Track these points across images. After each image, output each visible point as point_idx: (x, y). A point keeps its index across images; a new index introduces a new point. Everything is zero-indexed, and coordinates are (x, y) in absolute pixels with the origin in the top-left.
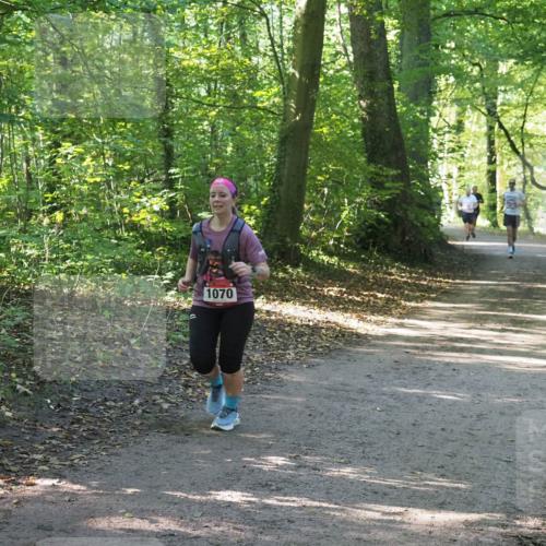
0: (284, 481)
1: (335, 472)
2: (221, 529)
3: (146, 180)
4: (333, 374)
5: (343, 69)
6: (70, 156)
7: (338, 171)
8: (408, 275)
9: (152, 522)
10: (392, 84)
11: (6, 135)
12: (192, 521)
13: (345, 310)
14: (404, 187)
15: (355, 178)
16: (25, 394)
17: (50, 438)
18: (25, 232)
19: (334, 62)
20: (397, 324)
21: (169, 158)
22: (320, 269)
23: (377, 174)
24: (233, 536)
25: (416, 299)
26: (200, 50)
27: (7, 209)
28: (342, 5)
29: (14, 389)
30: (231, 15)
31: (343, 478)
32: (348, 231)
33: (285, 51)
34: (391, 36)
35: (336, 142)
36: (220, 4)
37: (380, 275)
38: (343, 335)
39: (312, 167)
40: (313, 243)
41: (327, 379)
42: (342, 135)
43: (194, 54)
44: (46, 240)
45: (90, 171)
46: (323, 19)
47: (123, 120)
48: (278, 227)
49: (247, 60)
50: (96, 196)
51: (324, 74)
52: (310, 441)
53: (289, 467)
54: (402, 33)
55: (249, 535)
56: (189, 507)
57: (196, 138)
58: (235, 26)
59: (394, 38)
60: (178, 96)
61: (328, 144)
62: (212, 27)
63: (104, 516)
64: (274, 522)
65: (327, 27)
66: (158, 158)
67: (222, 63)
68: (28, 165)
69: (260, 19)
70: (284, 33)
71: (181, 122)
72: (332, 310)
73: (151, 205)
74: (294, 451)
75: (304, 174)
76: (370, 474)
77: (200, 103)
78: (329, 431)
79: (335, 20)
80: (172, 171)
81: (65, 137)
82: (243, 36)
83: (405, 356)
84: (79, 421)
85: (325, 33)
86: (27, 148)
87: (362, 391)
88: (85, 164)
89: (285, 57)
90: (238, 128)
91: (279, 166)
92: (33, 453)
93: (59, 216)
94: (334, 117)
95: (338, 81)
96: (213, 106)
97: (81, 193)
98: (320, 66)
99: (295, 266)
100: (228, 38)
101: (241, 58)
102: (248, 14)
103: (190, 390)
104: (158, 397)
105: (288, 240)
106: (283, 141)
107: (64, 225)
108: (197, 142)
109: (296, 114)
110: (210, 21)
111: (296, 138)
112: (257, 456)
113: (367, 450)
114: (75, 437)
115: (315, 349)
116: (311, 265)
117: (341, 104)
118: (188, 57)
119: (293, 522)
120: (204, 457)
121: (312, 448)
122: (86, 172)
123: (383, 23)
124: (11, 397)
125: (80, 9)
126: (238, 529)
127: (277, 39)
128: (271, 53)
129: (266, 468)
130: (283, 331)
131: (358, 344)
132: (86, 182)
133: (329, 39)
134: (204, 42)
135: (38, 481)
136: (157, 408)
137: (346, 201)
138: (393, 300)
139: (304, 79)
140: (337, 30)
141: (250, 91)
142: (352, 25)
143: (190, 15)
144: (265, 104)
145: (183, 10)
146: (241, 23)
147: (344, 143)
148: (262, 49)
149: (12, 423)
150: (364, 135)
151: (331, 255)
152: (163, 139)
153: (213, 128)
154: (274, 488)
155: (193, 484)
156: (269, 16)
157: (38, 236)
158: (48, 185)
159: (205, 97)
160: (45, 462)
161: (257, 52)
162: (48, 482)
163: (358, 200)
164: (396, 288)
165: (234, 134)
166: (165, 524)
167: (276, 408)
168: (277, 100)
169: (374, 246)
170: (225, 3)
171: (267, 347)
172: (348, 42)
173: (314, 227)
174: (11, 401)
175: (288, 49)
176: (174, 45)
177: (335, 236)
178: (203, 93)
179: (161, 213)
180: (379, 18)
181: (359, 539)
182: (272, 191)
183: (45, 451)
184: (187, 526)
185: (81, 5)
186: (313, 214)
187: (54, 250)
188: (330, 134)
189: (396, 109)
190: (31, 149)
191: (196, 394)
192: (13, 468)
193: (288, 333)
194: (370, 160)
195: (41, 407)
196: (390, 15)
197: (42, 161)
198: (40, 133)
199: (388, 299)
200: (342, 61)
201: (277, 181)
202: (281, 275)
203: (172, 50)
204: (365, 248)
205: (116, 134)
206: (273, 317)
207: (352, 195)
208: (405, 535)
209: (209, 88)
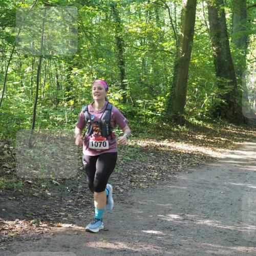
0: (177, 226)
1: (201, 222)
2: (148, 248)
3: (112, 85)
4: (200, 176)
5: (204, 32)
6: (77, 74)
7: (202, 81)
8: (236, 129)
9: (115, 244)
10: (228, 39)
11: (47, 65)
12: (134, 244)
13: (206, 146)
14: (234, 88)
15: (211, 84)
16: (57, 185)
17: (68, 205)
18: (56, 109)
19: (200, 29)
20: (231, 153)
21: (123, 75)
22: (194, 127)
23: (221, 82)
24: (153, 251)
25: (239, 141)
26: (137, 24)
27: (48, 99)
28: (204, 2)
29: (51, 182)
30: (151, 8)
31: (205, 225)
32: (207, 109)
33: (177, 24)
34: (228, 16)
35: (201, 67)
36: (147, 2)
37: (223, 129)
38: (205, 158)
39: (191, 79)
40: (191, 114)
41: (197, 178)
42: (204, 63)
43: (134, 26)
44: (66, 114)
45: (86, 81)
46: (195, 9)
47: (102, 57)
48: (174, 107)
49: (159, 28)
50: (89, 93)
51: (196, 35)
52: (189, 208)
53: (180, 220)
54: (233, 14)
55: (161, 251)
56: (133, 238)
57: (135, 65)
58: (154, 13)
59: (229, 17)
60: (127, 45)
61: (198, 68)
62: (143, 13)
63: (93, 241)
64: (172, 245)
65: (197, 12)
66: (117, 75)
67: (147, 30)
68: (57, 79)
69: (165, 9)
70: (176, 16)
71: (128, 58)
72: (200, 146)
73: (114, 97)
74: (182, 212)
75: (187, 82)
76: (218, 223)
77: (137, 49)
78: (199, 203)
79: (201, 9)
80: (124, 81)
81: (74, 65)
82: (157, 17)
83: (235, 168)
84: (81, 197)
85: (196, 15)
86: (57, 71)
87: (214, 184)
88: (84, 78)
89: (177, 27)
90: (155, 61)
91: (174, 78)
92: (60, 212)
93: (72, 102)
94: (200, 55)
95: (202, 38)
96: (144, 50)
97: (82, 92)
98: (194, 31)
99: (182, 125)
100: (150, 18)
101: (156, 28)
102: (160, 7)
103: (133, 183)
104: (118, 186)
105: (179, 113)
106: (176, 66)
107: (74, 106)
108: (136, 67)
109: (183, 54)
110: (142, 10)
111: (183, 65)
112: (165, 214)
113: (217, 212)
114: (79, 204)
115: (191, 164)
116: (190, 125)
117: (204, 49)
118: (131, 27)
119: (181, 245)
120: (139, 214)
121: (190, 211)
122: (84, 82)
123: (224, 10)
124: (50, 186)
125: (81, 6)
126: (155, 248)
127: (173, 18)
128: (170, 25)
129: (168, 220)
130: (176, 156)
131: (212, 162)
132: (84, 86)
133: (198, 18)
134: (139, 20)
135: (63, 225)
136: (118, 192)
137: (206, 94)
138: (229, 142)
139: (186, 37)
140: (202, 14)
141: (161, 43)
142: (209, 11)
143: (132, 8)
144: (168, 49)
145: (129, 6)
146: (156, 11)
147: (205, 67)
148: (166, 23)
149: (51, 198)
150: (215, 63)
151: (199, 120)
152: (120, 66)
153: (143, 61)
154: (172, 229)
155: (135, 227)
156: (170, 8)
157: (62, 111)
158: (67, 88)
159: (139, 46)
160: (66, 216)
161: (164, 24)
162: (68, 225)
163: (212, 94)
164: (230, 135)
165: (153, 63)
166: (122, 245)
167: (174, 192)
168: (173, 47)
169: (219, 116)
170: (149, 2)
171: (169, 163)
172: (207, 19)
173: (191, 107)
174: (50, 188)
175: (179, 23)
176: (125, 22)
177: (201, 111)
178: (139, 44)
179: (119, 100)
180: (222, 8)
181: (213, 254)
182: (171, 90)
183: (66, 211)
184: (132, 246)
185: (82, 4)
186: (191, 101)
187: (70, 118)
188: (198, 63)
189: (230, 51)
190: (59, 71)
191: (136, 185)
192: (51, 219)
193: (179, 157)
194: (218, 75)
195: (64, 191)
196: (227, 7)
197: (64, 77)
198: (63, 64)
199: (226, 141)
200: (204, 28)
201: (174, 85)
202: (175, 129)
203: (124, 24)
204: (215, 117)
205: (98, 63)
206: (172, 149)
207: (209, 92)
208: (235, 252)
209: (142, 42)
